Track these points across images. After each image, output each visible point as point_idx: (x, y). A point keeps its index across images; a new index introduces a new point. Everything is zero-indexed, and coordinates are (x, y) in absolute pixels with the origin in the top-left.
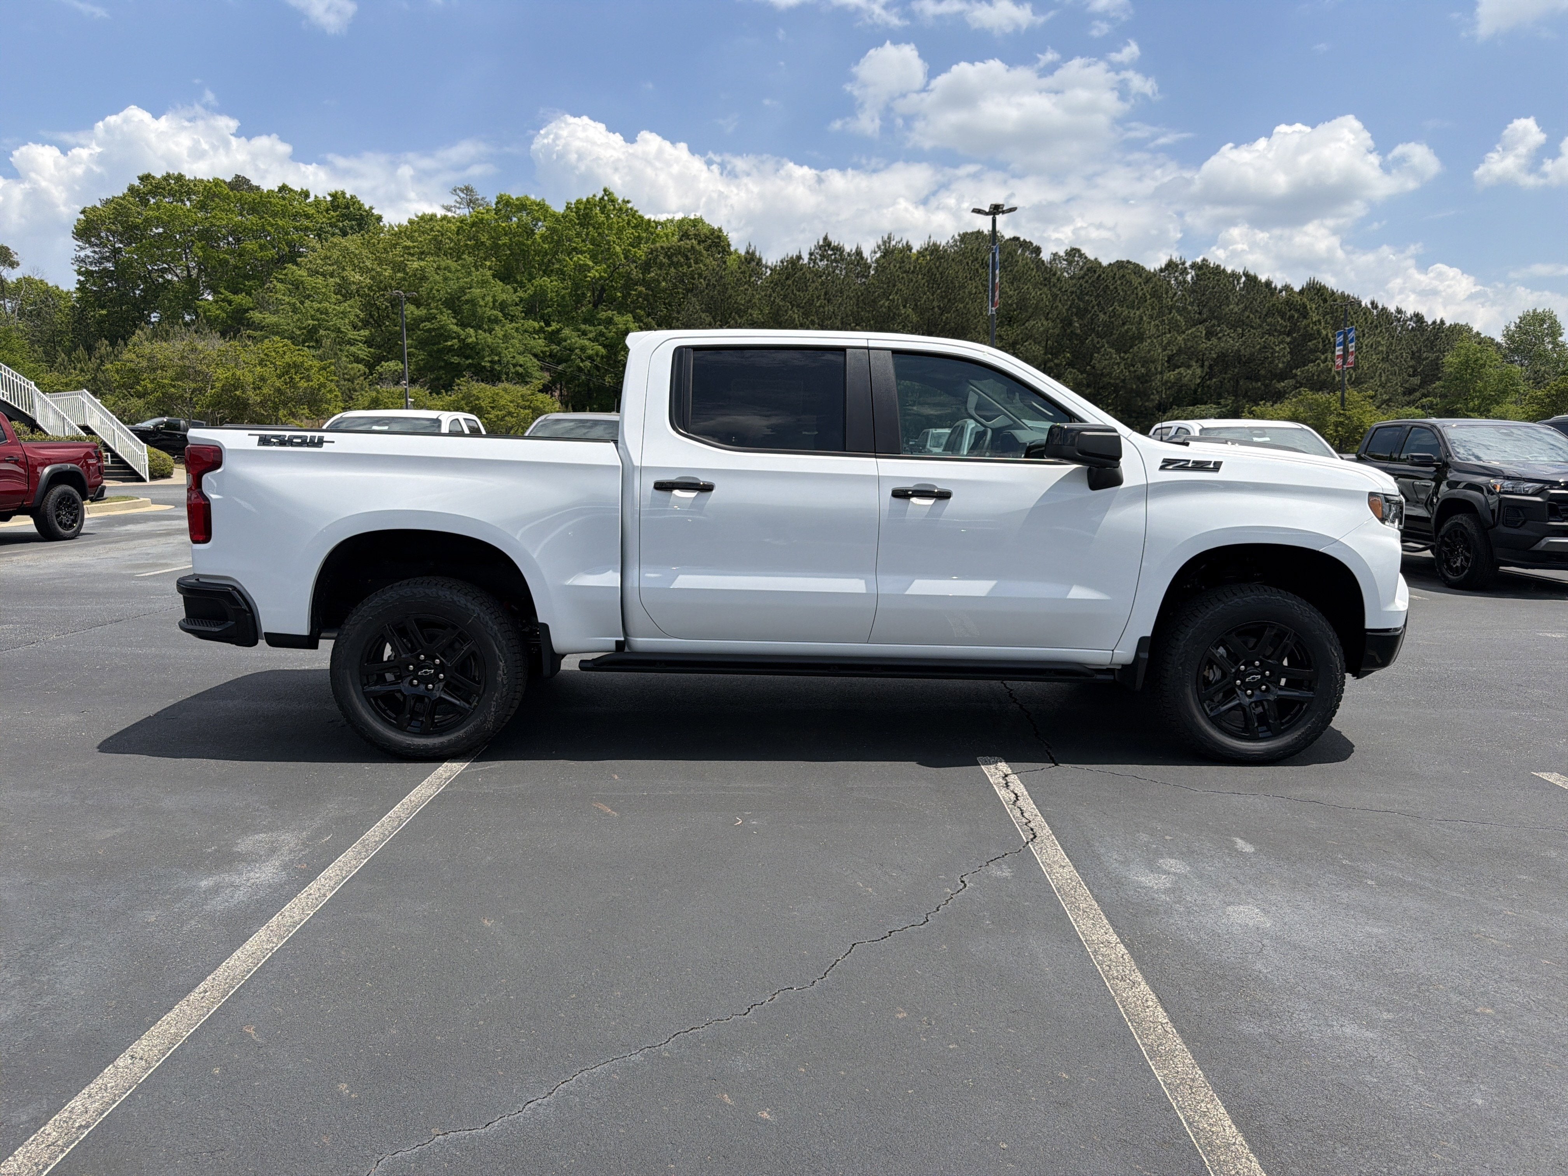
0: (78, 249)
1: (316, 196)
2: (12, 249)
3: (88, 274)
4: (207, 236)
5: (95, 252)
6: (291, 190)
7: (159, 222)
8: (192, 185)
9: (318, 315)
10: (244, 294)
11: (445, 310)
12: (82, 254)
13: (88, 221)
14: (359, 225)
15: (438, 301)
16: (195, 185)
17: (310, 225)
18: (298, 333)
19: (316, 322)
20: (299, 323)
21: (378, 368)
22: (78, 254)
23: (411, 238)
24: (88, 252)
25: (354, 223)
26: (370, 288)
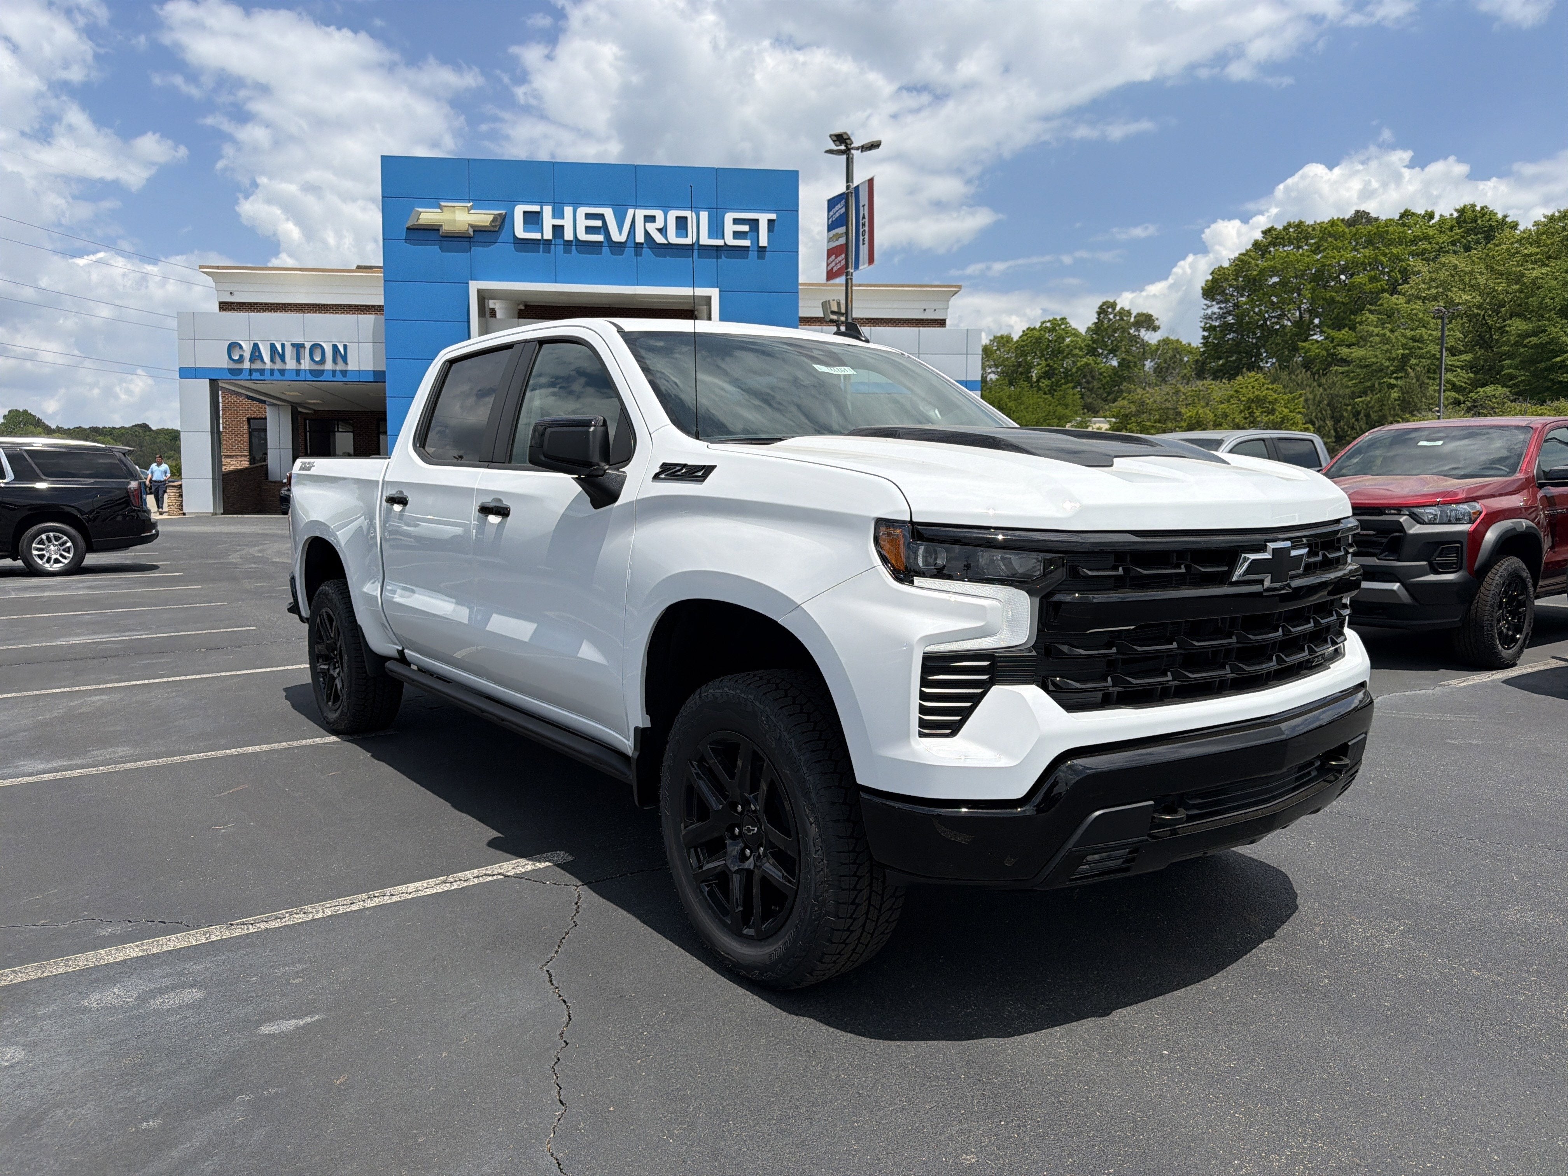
0: (1205, 307)
1: (1441, 215)
2: (1155, 316)
3: (1211, 329)
4: (1320, 278)
5: (1220, 308)
6: (1414, 214)
7: (1274, 272)
8: (1310, 229)
9: (1411, 343)
10: (1347, 329)
11: (1558, 320)
12: (1209, 311)
13: (1214, 280)
14: (1486, 238)
15: (1551, 310)
16: (1314, 229)
17: (1428, 247)
18: (1387, 364)
19: (1407, 351)
20: (1388, 354)
21: (1472, 394)
22: (1206, 312)
23: (1537, 243)
24: (1215, 309)
25: (1479, 236)
26: (1479, 307)
